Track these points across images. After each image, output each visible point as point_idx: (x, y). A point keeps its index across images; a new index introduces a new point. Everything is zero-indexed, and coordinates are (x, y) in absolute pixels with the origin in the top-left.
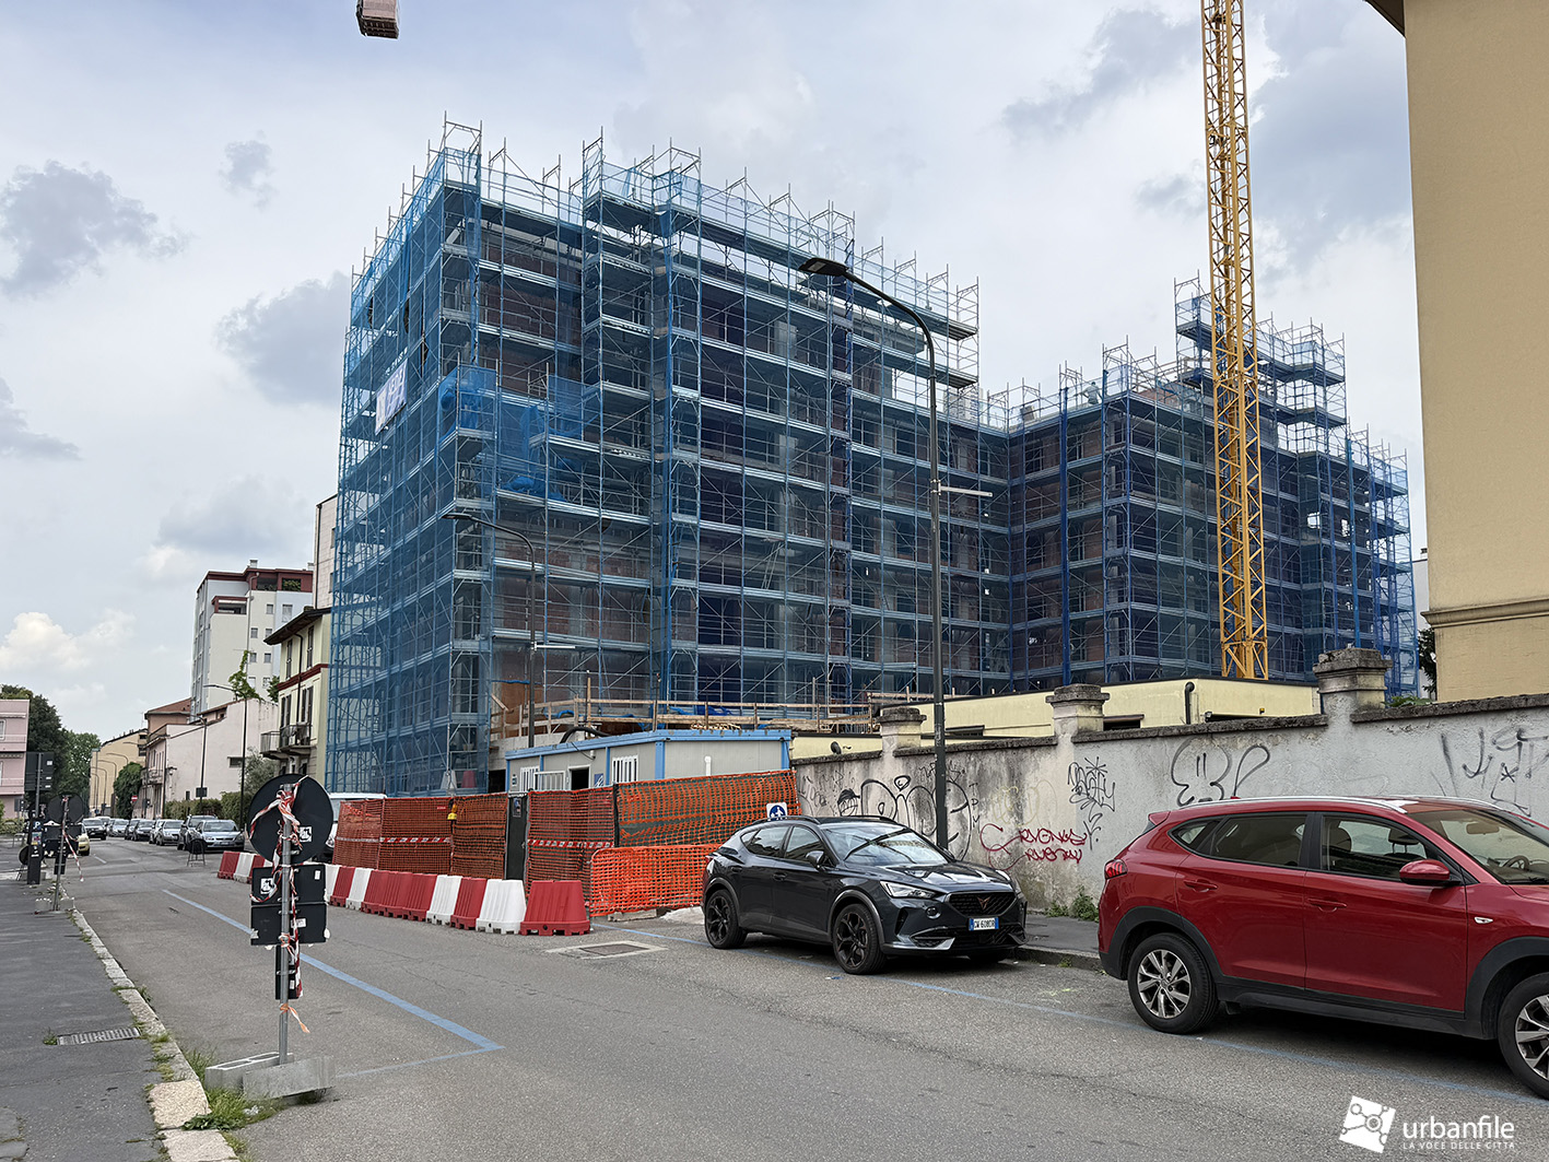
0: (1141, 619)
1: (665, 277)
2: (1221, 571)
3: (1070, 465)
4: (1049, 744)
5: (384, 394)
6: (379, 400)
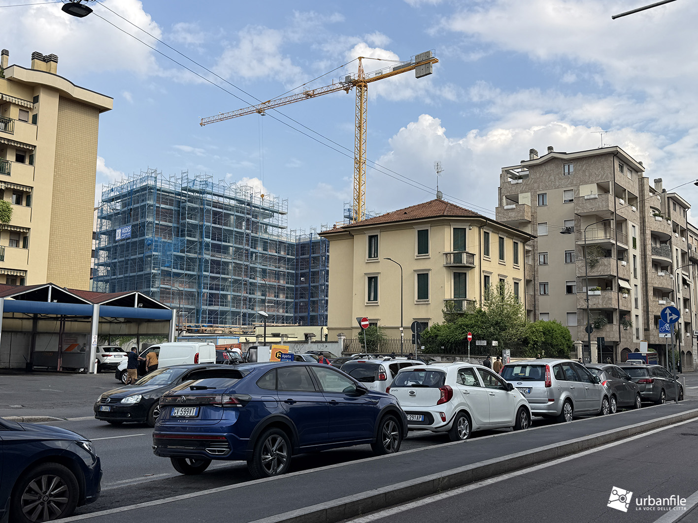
1: (203, 208)
3: (312, 256)
5: (120, 230)
6: (117, 231)
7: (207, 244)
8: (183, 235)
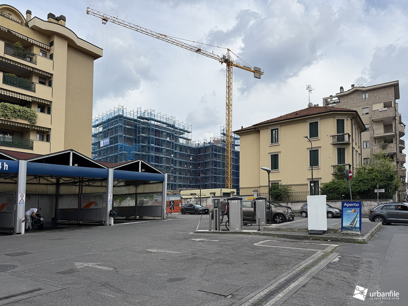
0: (215, 177)
1: (150, 128)
2: (226, 170)
3: (205, 154)
4: (209, 197)
5: (103, 141)
6: (101, 142)
7: (152, 147)
8: (139, 143)
